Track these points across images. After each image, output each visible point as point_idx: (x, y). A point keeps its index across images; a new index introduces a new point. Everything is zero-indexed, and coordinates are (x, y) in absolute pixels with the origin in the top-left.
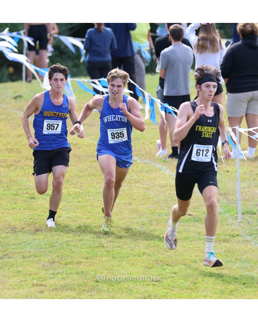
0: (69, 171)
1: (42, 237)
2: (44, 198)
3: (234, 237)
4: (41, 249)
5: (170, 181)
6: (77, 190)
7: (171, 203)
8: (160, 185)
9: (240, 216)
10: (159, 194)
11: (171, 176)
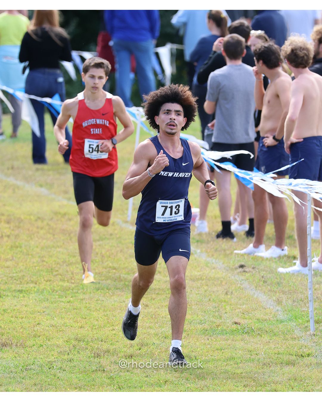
0: (54, 255)
1: (11, 356)
2: (15, 296)
3: (303, 357)
4: (9, 374)
5: (206, 271)
6: (66, 284)
7: (208, 305)
8: (192, 278)
9: (311, 324)
10: (190, 292)
11: (209, 263)
